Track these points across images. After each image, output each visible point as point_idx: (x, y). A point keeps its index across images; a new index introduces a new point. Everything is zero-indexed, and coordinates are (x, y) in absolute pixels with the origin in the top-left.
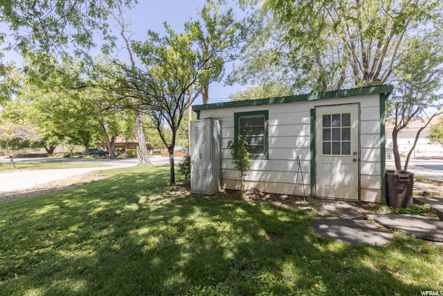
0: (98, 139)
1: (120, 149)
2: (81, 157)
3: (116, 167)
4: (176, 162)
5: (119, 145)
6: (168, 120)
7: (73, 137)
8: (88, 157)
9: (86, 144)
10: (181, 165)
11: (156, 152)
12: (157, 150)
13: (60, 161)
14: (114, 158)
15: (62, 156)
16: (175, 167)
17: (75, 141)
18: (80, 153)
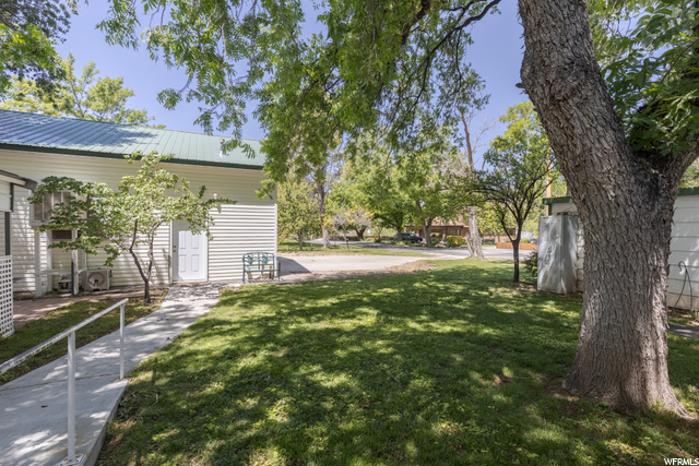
0: (411, 221)
1: (437, 234)
2: (394, 244)
3: (438, 258)
4: (521, 258)
5: (435, 229)
6: (513, 212)
7: (385, 218)
8: (401, 243)
9: (399, 228)
10: (527, 262)
11: (487, 241)
12: (488, 238)
13: (372, 247)
14: (432, 245)
15: (372, 240)
16: (521, 265)
17: (386, 224)
18: (391, 239)
